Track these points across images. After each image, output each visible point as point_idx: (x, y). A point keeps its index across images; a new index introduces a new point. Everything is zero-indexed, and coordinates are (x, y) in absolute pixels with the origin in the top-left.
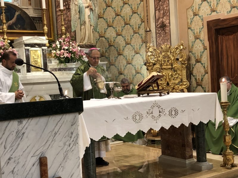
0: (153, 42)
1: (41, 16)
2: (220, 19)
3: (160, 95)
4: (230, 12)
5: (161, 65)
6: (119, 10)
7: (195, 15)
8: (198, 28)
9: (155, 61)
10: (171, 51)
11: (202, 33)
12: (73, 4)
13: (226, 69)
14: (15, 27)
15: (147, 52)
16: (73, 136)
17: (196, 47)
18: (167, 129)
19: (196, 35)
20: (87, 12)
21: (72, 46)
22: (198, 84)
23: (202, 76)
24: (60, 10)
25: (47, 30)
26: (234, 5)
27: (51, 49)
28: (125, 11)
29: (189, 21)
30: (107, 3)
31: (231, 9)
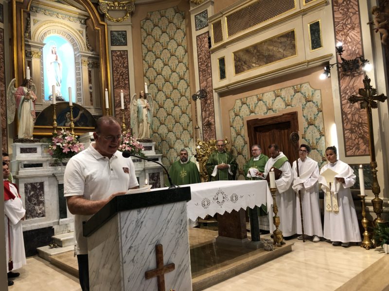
2: (258, 119)
4: (266, 113)
6: (170, 110)
7: (236, 115)
8: (239, 126)
9: (204, 153)
11: (243, 130)
12: (132, 105)
15: (197, 146)
16: (183, 224)
17: (238, 142)
18: (230, 213)
19: (238, 132)
20: (145, 111)
21: (133, 140)
22: (240, 173)
24: (121, 110)
26: (269, 107)
28: (175, 111)
29: (231, 120)
30: (160, 105)
31: (267, 111)
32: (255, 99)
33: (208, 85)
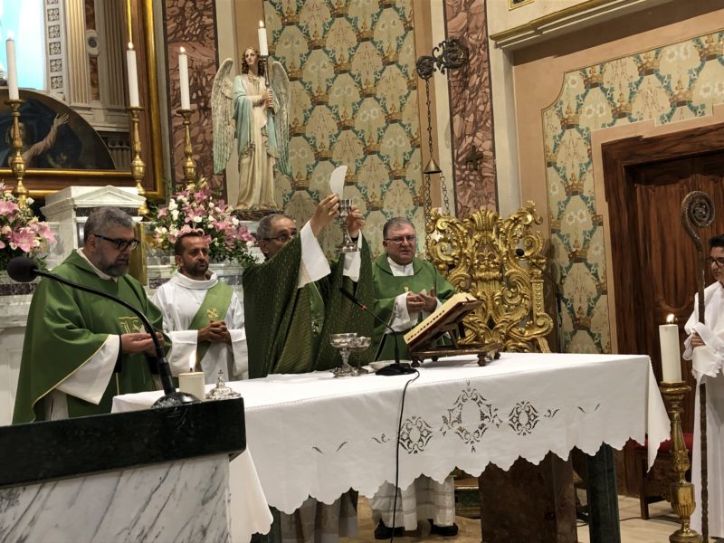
0: (447, 202)
1: (127, 131)
2: (640, 137)
3: (482, 363)
4: (670, 116)
5: (471, 269)
7: (567, 125)
8: (576, 162)
9: (453, 257)
10: (498, 229)
11: (589, 178)
12: (219, 96)
13: (659, 282)
14: (51, 161)
15: (429, 232)
17: (571, 219)
19: (571, 183)
21: (216, 213)
22: (579, 325)
23: (589, 300)
24: (181, 112)
25: (141, 168)
26: (680, 97)
27: (155, 223)
28: (364, 116)
29: (551, 144)
30: (316, 95)
31: (673, 110)
32: (632, 68)
33: (472, 25)
